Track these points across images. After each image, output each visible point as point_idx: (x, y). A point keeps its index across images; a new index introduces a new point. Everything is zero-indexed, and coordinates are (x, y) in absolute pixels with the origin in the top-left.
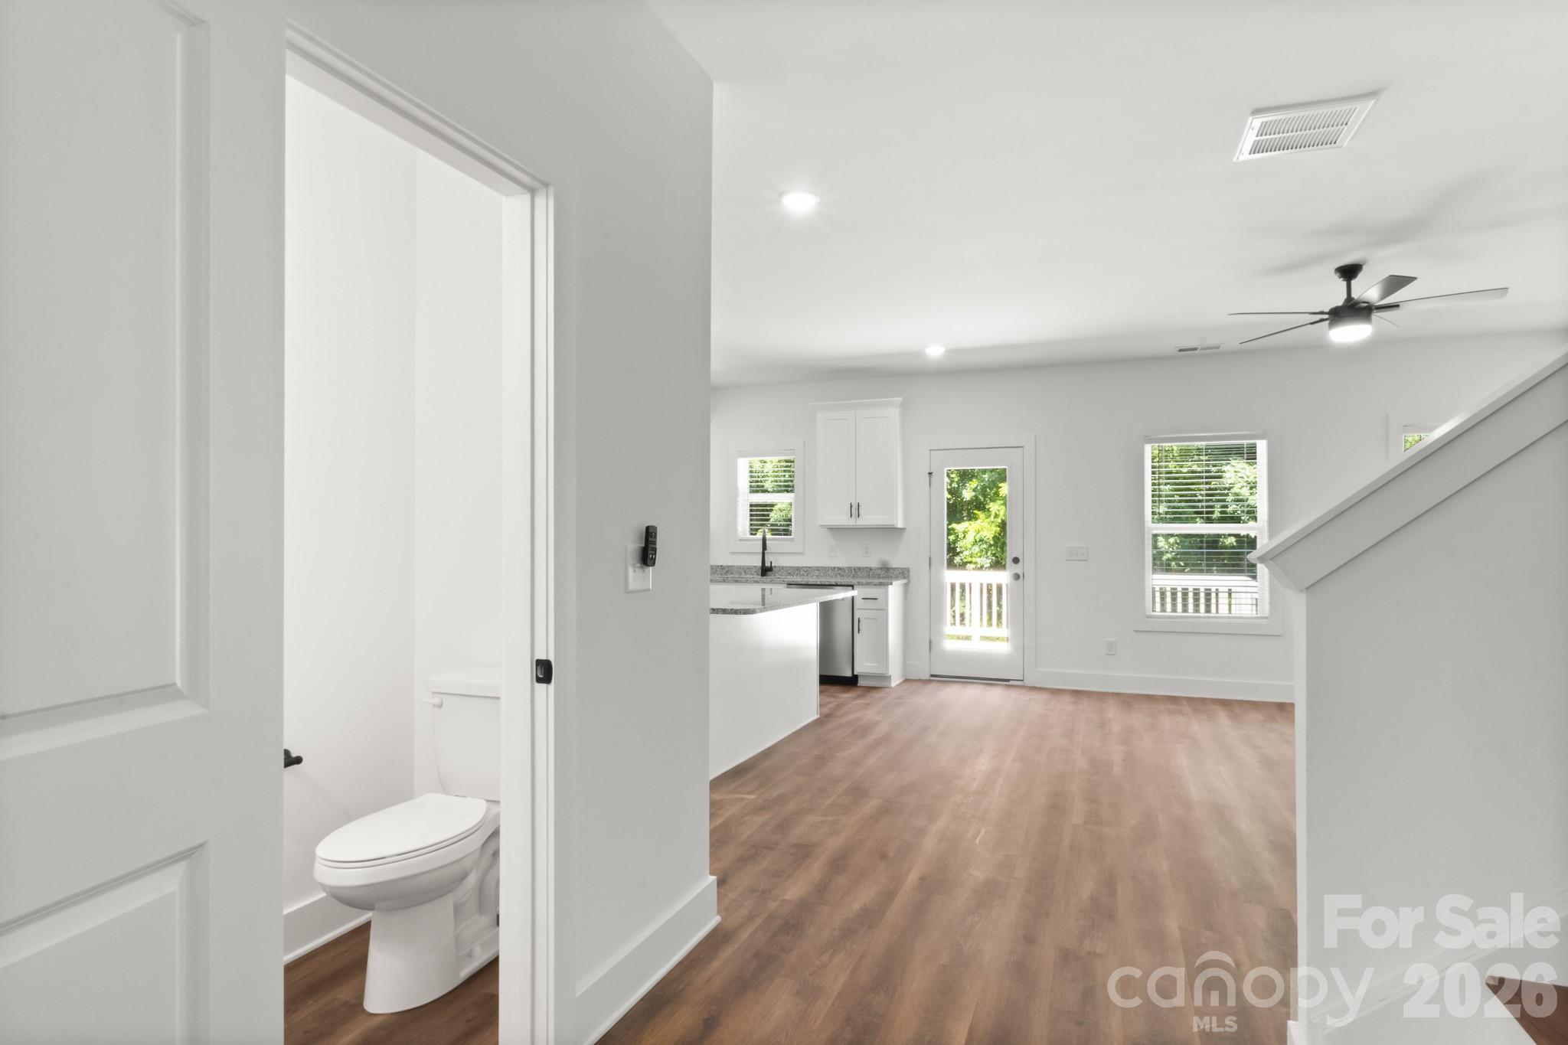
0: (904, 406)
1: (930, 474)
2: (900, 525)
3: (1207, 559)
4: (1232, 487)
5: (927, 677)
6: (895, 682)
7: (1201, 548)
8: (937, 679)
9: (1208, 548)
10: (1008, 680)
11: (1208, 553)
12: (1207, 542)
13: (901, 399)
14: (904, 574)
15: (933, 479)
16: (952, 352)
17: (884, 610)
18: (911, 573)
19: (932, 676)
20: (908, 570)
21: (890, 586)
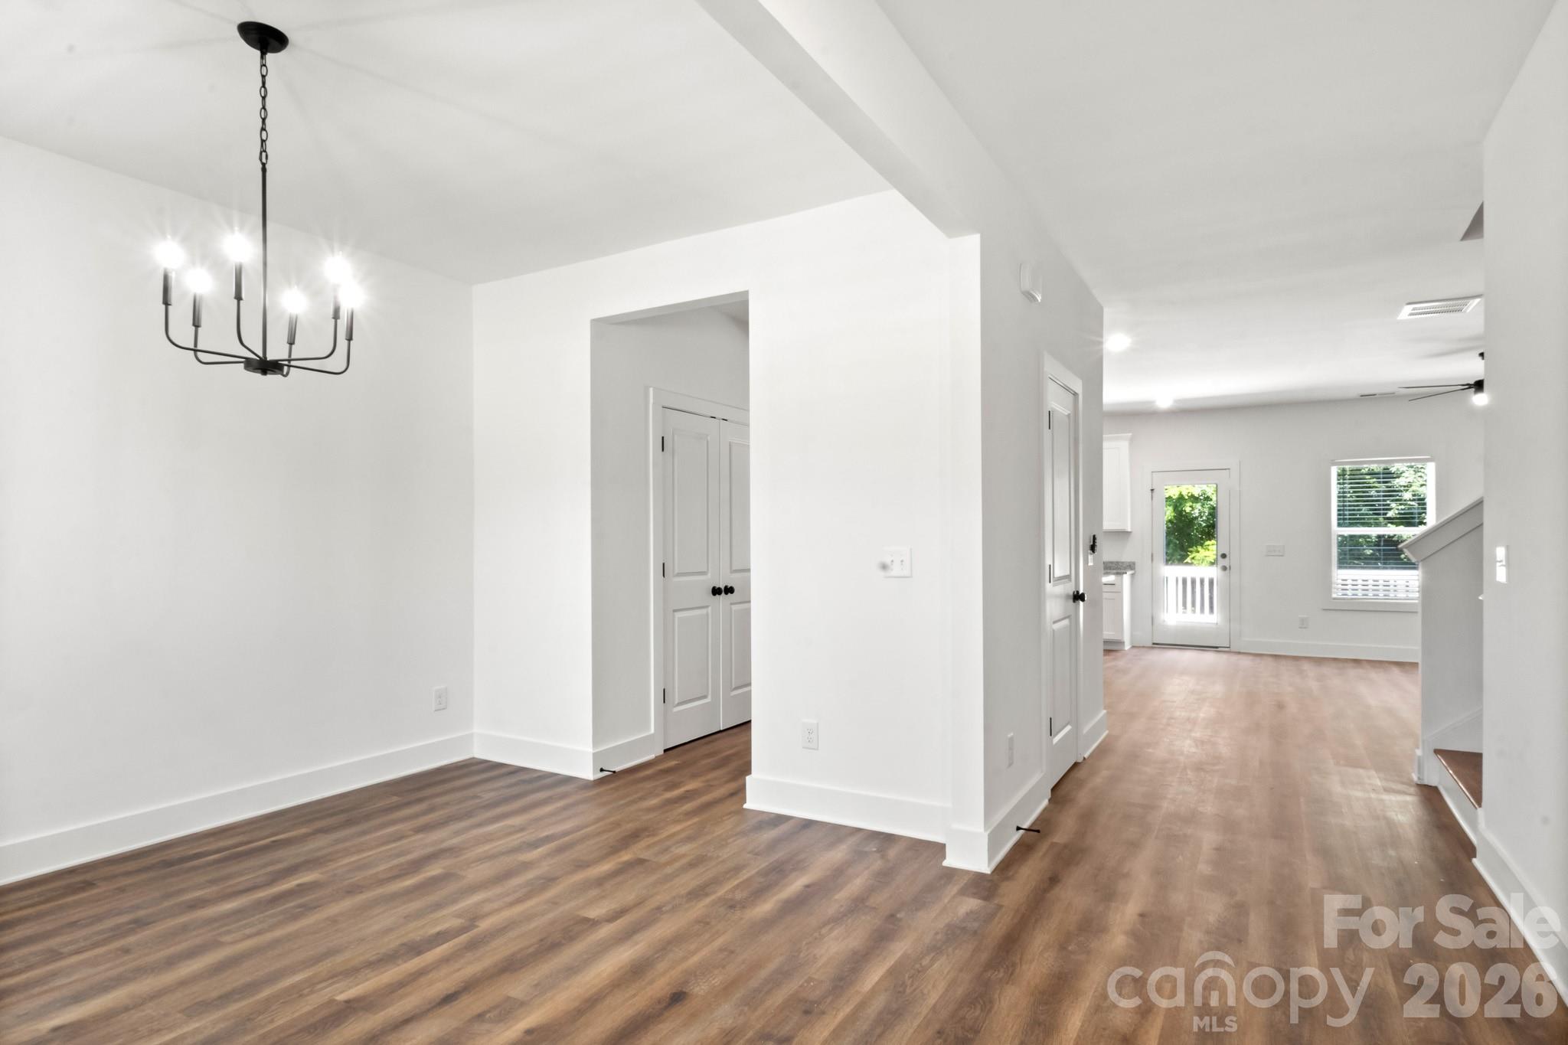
0: (1132, 441)
1: (1152, 490)
2: (1129, 530)
3: (1384, 555)
4: (1411, 486)
5: (1151, 645)
6: (1127, 647)
7: (1379, 546)
8: (1156, 645)
9: (1384, 546)
10: (1217, 647)
11: (1384, 550)
12: (1385, 541)
13: (1130, 434)
14: (1131, 566)
15: (1154, 494)
16: (1176, 401)
17: (1120, 592)
18: (1137, 567)
19: (1154, 644)
20: (1134, 563)
21: (1124, 575)
